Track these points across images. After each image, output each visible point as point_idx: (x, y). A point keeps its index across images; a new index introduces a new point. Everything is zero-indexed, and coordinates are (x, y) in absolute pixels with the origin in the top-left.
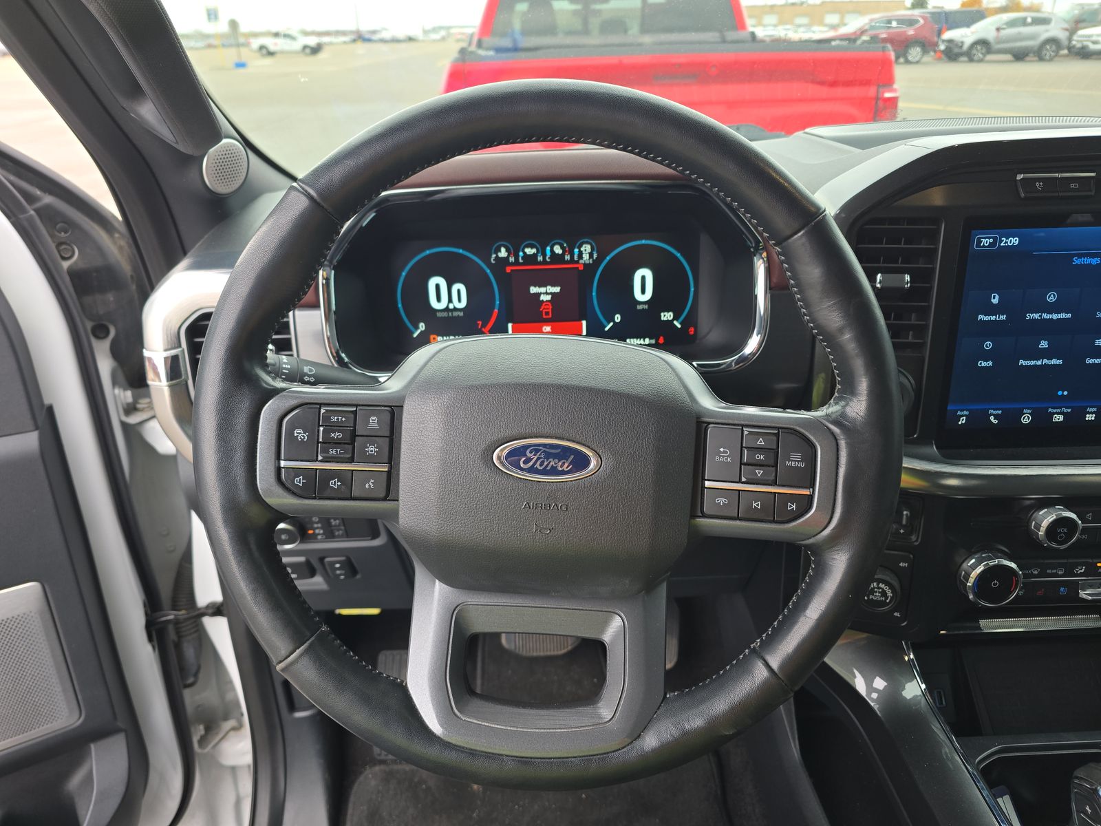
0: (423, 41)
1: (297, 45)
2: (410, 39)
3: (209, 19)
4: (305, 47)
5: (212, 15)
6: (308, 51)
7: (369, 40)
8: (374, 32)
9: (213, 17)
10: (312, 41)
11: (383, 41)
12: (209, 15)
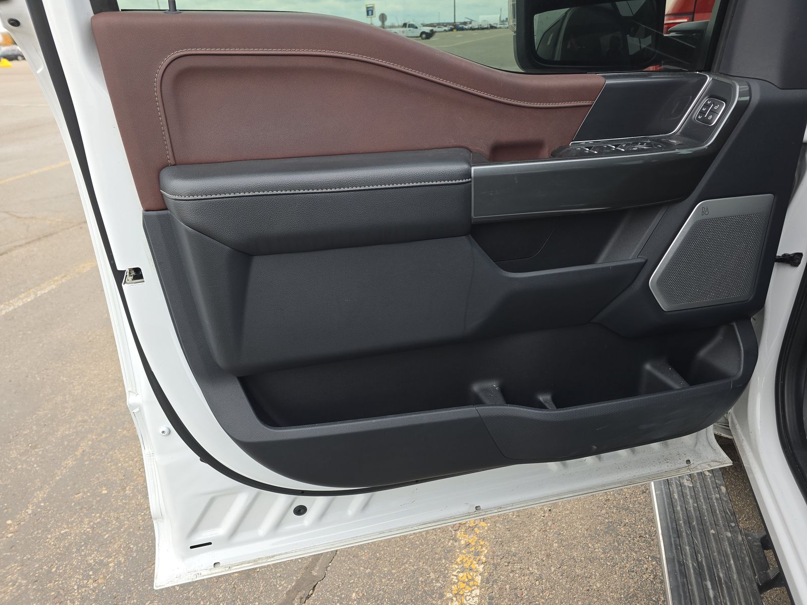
0: (500, 28)
1: (417, 33)
2: (492, 27)
3: (368, 15)
4: (423, 33)
5: (370, 11)
6: (424, 36)
7: (462, 29)
8: (465, 23)
9: (370, 12)
10: (427, 29)
11: (472, 29)
12: (368, 12)
